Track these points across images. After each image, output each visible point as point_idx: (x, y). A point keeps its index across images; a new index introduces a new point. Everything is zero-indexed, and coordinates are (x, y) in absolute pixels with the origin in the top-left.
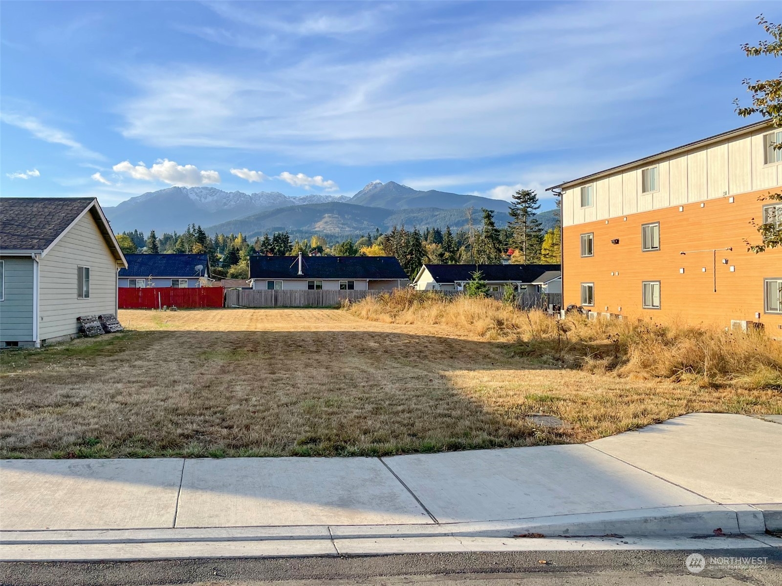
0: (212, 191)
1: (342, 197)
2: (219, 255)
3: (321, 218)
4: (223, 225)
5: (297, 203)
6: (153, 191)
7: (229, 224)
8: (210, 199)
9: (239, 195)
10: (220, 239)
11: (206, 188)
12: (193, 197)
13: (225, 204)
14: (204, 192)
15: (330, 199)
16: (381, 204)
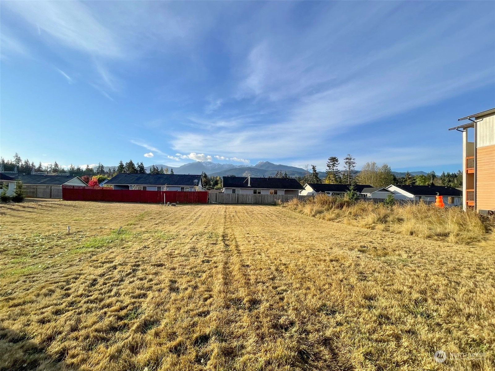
0: (210, 163)
1: (251, 166)
2: (212, 183)
3: (245, 172)
4: (213, 174)
5: (237, 167)
6: (191, 162)
7: (215, 173)
8: (209, 165)
9: (219, 164)
10: (212, 177)
11: (208, 162)
12: (204, 165)
13: (214, 167)
14: (208, 163)
15: (248, 166)
16: (264, 168)
